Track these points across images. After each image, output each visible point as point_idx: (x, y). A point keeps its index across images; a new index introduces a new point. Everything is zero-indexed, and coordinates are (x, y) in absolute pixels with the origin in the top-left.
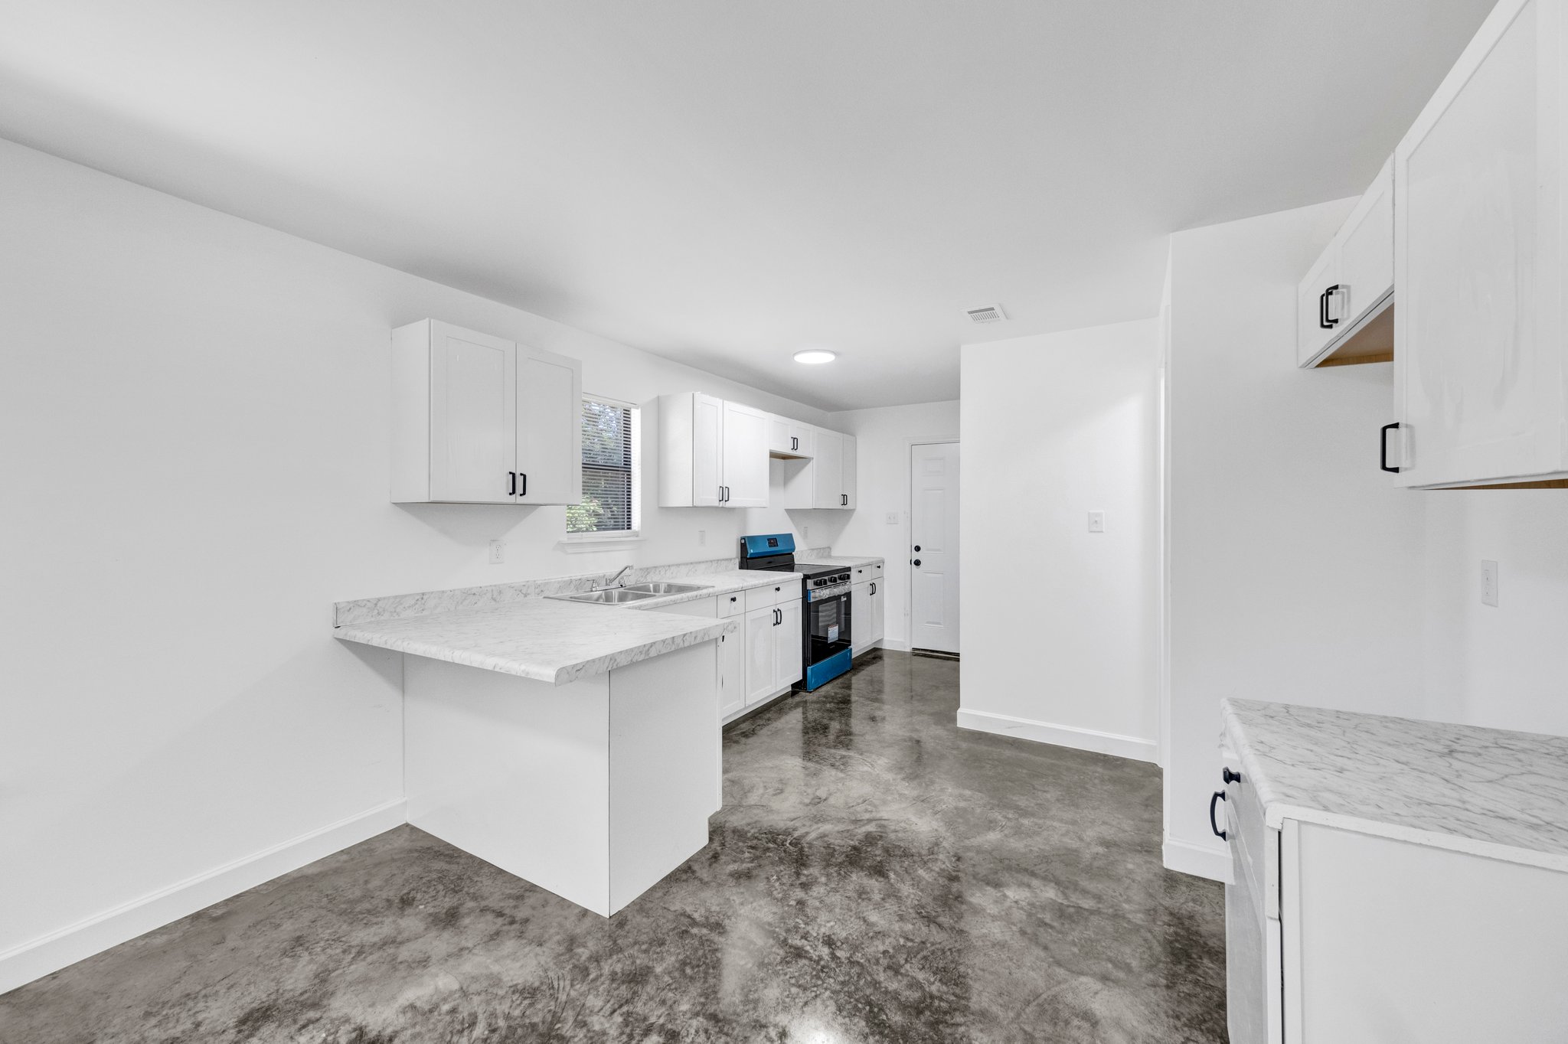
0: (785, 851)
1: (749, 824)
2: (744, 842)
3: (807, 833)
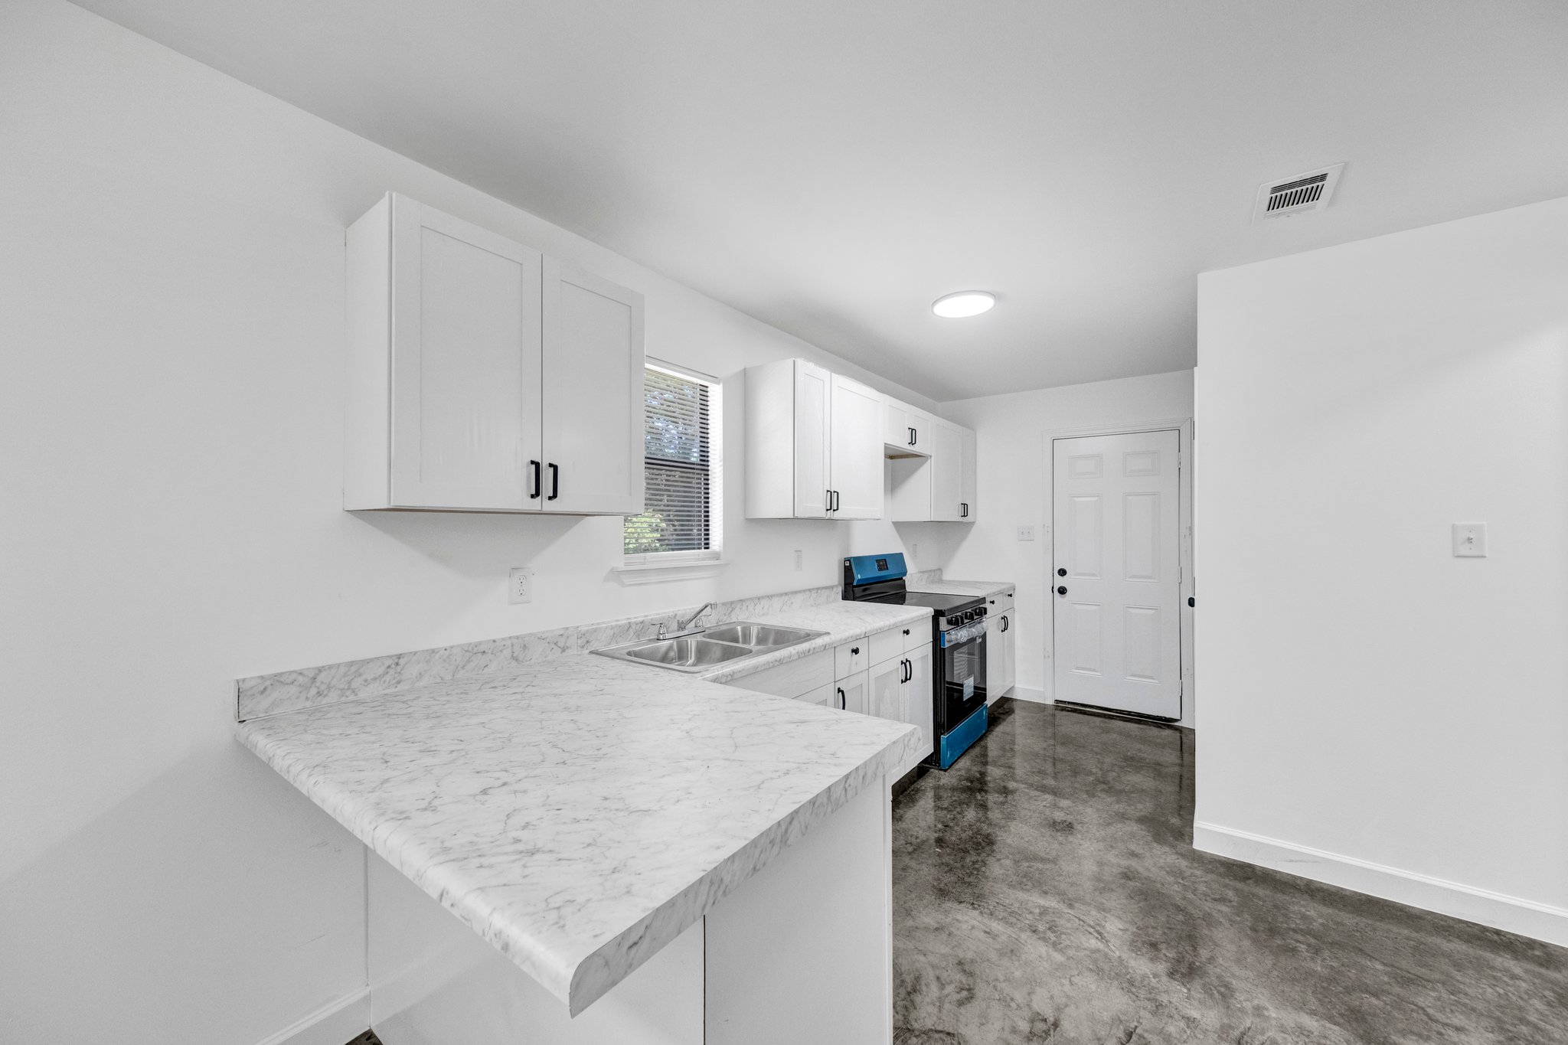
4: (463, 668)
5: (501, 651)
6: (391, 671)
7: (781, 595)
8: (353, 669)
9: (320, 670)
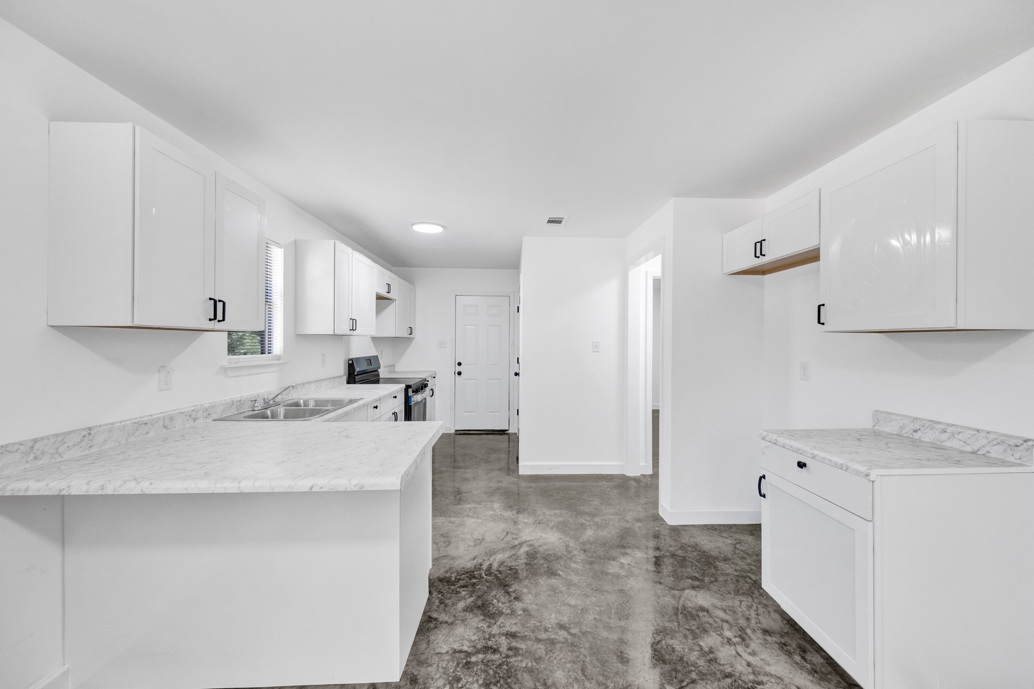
1: (446, 572)
4: (133, 434)
5: (157, 422)
6: (86, 439)
7: (315, 382)
8: (59, 439)
9: (35, 441)
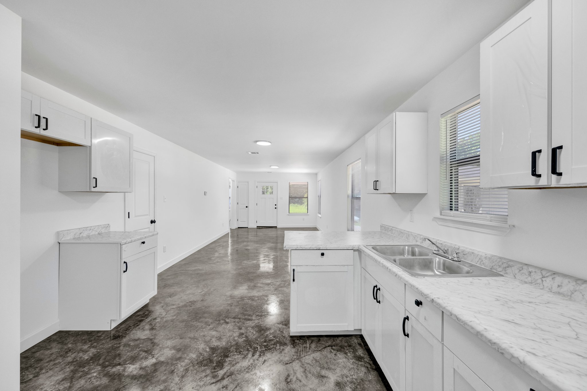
0: (257, 343)
2: (277, 341)
3: (253, 356)
